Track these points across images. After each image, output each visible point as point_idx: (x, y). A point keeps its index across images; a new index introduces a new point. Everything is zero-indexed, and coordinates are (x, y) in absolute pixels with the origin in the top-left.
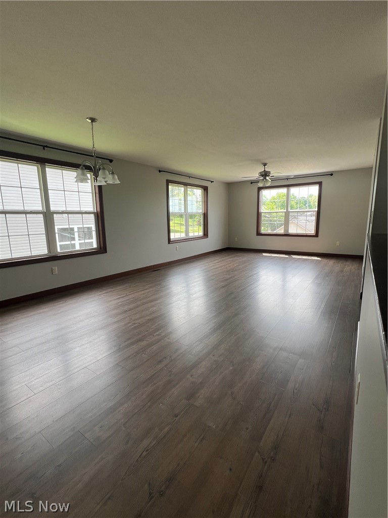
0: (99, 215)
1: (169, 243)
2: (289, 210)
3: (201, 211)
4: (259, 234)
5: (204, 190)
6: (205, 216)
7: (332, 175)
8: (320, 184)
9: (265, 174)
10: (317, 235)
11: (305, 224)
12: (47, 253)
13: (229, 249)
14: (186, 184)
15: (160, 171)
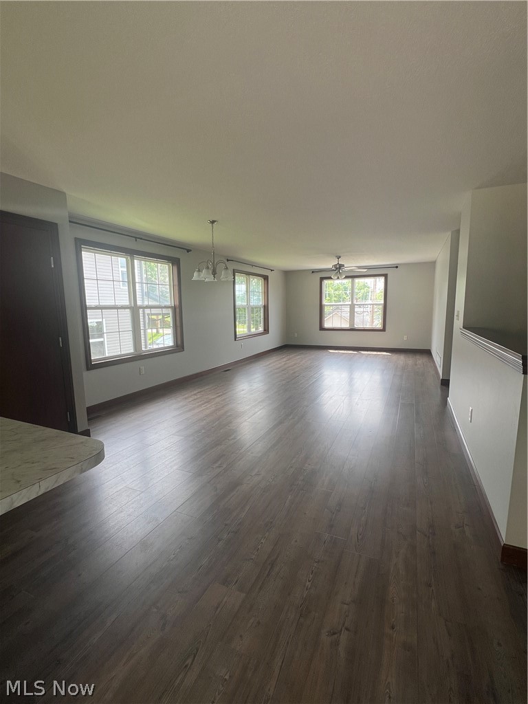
0: (178, 310)
1: (235, 340)
2: (355, 302)
3: (261, 303)
4: (322, 328)
5: (264, 279)
6: (266, 308)
7: (397, 267)
8: (386, 276)
9: (339, 268)
10: (384, 330)
11: (370, 318)
12: (132, 351)
13: (288, 347)
14: (249, 274)
15: (228, 260)
